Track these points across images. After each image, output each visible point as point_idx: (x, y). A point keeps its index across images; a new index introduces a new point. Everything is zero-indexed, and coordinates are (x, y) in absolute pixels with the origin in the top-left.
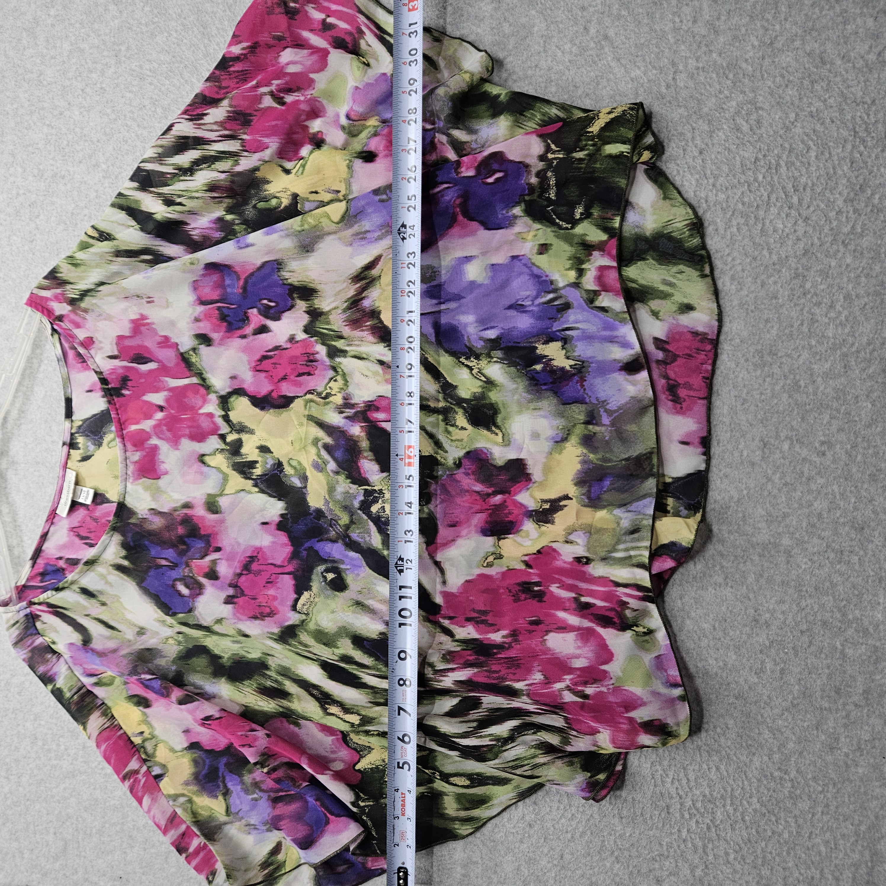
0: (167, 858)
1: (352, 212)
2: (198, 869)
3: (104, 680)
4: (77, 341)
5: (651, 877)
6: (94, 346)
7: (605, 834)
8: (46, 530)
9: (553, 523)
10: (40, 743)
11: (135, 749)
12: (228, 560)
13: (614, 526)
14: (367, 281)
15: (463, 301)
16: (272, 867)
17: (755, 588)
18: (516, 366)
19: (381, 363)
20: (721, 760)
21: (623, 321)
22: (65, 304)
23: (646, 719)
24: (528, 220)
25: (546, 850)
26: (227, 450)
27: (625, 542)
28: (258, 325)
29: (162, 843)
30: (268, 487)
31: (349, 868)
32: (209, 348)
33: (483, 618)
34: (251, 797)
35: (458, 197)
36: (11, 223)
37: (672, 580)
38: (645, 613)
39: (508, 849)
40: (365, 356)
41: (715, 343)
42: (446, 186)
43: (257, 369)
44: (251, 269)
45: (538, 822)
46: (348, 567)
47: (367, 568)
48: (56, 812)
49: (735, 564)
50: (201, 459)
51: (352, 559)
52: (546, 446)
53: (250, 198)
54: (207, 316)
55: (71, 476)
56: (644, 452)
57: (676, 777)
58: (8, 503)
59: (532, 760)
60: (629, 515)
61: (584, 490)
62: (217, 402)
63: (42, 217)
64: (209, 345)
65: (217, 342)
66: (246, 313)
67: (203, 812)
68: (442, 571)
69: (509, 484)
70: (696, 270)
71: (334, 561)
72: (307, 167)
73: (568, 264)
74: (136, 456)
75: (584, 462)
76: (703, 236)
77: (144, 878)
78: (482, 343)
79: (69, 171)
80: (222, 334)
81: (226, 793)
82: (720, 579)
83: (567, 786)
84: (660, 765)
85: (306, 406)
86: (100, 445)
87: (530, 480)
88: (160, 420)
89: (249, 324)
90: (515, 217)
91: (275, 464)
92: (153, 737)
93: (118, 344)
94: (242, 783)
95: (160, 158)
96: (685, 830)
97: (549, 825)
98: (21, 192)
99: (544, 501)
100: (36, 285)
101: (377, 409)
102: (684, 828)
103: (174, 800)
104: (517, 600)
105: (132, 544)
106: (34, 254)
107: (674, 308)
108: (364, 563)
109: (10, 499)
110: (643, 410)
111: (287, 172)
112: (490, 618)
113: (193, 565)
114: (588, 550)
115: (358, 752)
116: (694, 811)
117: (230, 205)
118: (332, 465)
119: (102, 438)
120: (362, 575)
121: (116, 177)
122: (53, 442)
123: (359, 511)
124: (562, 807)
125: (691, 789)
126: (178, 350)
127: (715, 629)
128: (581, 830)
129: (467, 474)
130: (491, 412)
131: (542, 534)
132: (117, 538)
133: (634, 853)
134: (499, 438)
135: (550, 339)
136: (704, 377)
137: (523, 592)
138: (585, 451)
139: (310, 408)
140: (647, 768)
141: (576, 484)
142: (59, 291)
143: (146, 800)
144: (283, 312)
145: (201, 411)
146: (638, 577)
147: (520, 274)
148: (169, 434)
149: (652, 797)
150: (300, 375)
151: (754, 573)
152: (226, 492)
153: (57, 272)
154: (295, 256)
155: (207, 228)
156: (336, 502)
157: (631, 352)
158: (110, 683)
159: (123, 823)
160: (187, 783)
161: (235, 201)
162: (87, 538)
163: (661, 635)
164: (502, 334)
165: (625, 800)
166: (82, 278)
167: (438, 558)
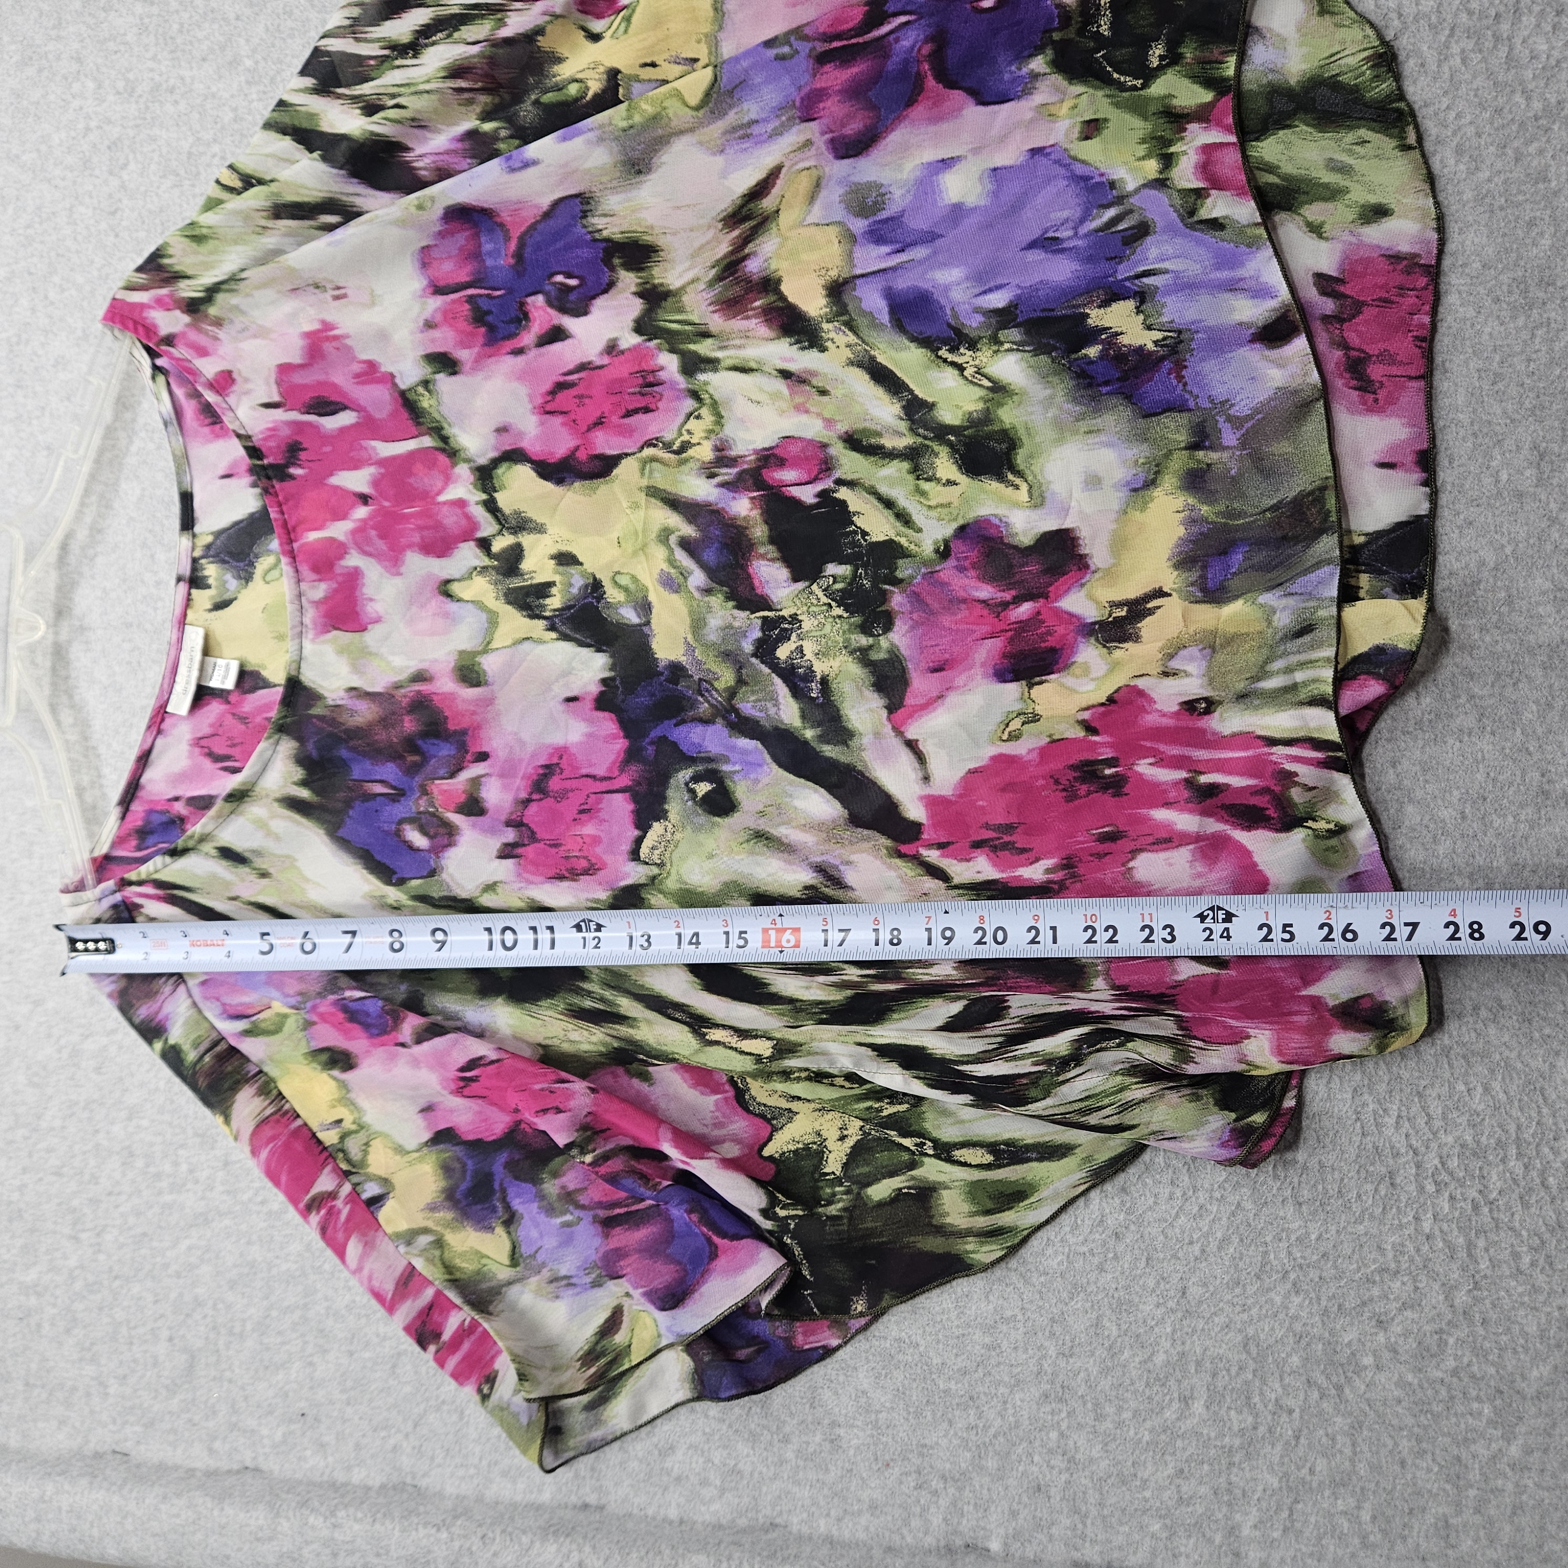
0: (394, 1366)
1: (724, 82)
2: (459, 1376)
3: (263, 1025)
4: (203, 379)
5: (1367, 1315)
6: (235, 388)
7: (1268, 1239)
8: (147, 746)
9: (1136, 638)
10: (140, 1163)
11: (325, 1154)
12: (502, 775)
13: (1261, 626)
14: (752, 223)
15: (939, 242)
16: (603, 1361)
17: (1539, 731)
18: (1049, 353)
19: (786, 375)
20: (1492, 1071)
21: (1253, 244)
22: (177, 313)
23: (1345, 997)
24: (1058, 80)
25: (1151, 1283)
26: (494, 568)
27: (1285, 654)
28: (546, 327)
29: (385, 1339)
30: (577, 629)
31: (758, 1352)
32: (454, 378)
33: (1007, 838)
34: (559, 1220)
35: (926, 41)
36: (75, 183)
37: (1374, 733)
38: (1328, 795)
39: (1075, 1286)
40: (753, 365)
41: (1434, 272)
42: (903, 19)
43: (546, 410)
44: (530, 216)
45: (1132, 1227)
46: (737, 768)
47: (775, 767)
48: (173, 1295)
49: (1497, 690)
50: (445, 589)
51: (744, 752)
52: (1114, 499)
53: (526, 92)
54: (448, 316)
55: (194, 638)
56: (1310, 488)
57: (1404, 1114)
58: (72, 707)
59: (1119, 1096)
60: (1291, 601)
61: (1194, 575)
62: (472, 478)
63: (132, 166)
64: (454, 373)
65: (467, 367)
66: (522, 304)
67: (464, 1265)
68: (920, 758)
69: (1044, 579)
70: (1391, 136)
71: (710, 760)
72: (635, 19)
73: (1141, 150)
74: (319, 591)
75: (1191, 521)
76: (1398, 77)
77: (349, 1410)
78: (980, 318)
79: (182, 79)
80: (476, 350)
81: (510, 1220)
82: (1469, 721)
83: (1192, 1139)
84: (1370, 1094)
85: (643, 469)
86: (247, 578)
87: (1087, 567)
88: (364, 521)
89: (527, 328)
90: (1035, 76)
91: (586, 586)
92: (362, 1127)
93: (279, 383)
94: (541, 1197)
95: (353, 29)
96: (1429, 1215)
97: (1155, 1230)
98: (93, 124)
99: (1115, 605)
100: (121, 284)
101: (782, 463)
102: (1426, 1213)
103: (409, 1243)
104: (1071, 795)
105: (315, 754)
106: (117, 236)
107: (1351, 215)
108: (768, 758)
109: (77, 698)
110: (1302, 408)
111: (595, 37)
112: (1019, 839)
113: (435, 791)
114: (1211, 681)
115: (768, 1121)
116: (1444, 1176)
117: (488, 108)
118: (698, 578)
119: (252, 564)
120: (765, 780)
121: (272, 81)
122: (158, 583)
123: (754, 660)
124: (1178, 1193)
125: (1435, 1134)
126: (395, 385)
127: (1464, 818)
128: (1219, 1235)
129: (961, 569)
130: (1004, 446)
131: (1114, 667)
132: (287, 746)
133: (1329, 1272)
134: (1023, 494)
135: (1113, 295)
136: (1416, 337)
137: (1083, 780)
138: (1191, 501)
139: (651, 472)
140: (1344, 1101)
141: (1177, 566)
142: (164, 291)
143: (353, 1248)
144: (594, 297)
145: (442, 498)
146: (1312, 725)
147: (1049, 180)
148: (381, 545)
149: (1358, 1156)
150: (629, 414)
151: (1536, 702)
152: (494, 645)
153: (162, 256)
154: (615, 183)
155: (447, 152)
156: (707, 646)
157: (1272, 304)
158: (276, 1029)
159: (305, 1305)
160: (432, 1208)
161: (497, 100)
162: (227, 758)
163: (1363, 835)
164: (1018, 297)
165: (1305, 1168)
166: (208, 266)
167: (912, 733)
